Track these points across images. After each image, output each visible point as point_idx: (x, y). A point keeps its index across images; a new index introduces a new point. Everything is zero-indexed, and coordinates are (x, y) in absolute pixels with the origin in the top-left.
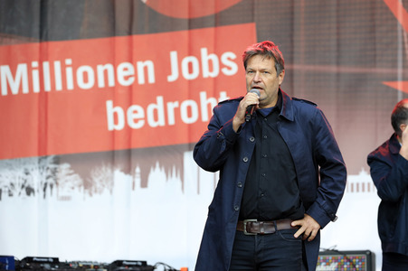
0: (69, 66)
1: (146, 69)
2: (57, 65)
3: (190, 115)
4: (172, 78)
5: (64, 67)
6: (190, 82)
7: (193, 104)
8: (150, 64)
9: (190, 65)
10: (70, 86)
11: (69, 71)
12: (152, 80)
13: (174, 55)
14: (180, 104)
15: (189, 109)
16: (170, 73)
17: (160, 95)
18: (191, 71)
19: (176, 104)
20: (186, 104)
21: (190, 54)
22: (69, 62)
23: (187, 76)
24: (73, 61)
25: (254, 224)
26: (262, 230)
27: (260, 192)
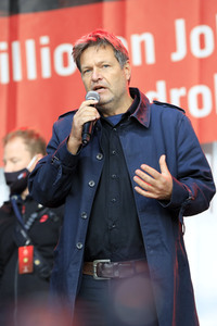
0: (45, 46)
1: (143, 44)
2: (30, 45)
3: (200, 105)
4: (178, 56)
5: (38, 47)
6: (202, 61)
7: (205, 90)
8: (148, 38)
9: (202, 38)
10: (46, 73)
11: (45, 53)
12: (151, 59)
13: (180, 25)
14: (187, 91)
15: (200, 97)
16: (174, 49)
17: (160, 79)
18: (202, 45)
19: (182, 91)
20: (195, 90)
21: (202, 22)
22: (45, 40)
23: (197, 52)
24: (51, 40)
25: (106, 265)
26: (117, 274)
27: (110, 224)
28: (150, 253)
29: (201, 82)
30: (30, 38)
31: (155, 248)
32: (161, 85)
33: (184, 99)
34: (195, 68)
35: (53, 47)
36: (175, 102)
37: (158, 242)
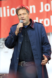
0: (8, 8)
1: (33, 8)
2: (4, 8)
3: (47, 23)
4: (41, 11)
5: (6, 9)
6: (47, 12)
7: (48, 20)
8: (34, 7)
9: (47, 6)
10: (8, 15)
11: (8, 10)
12: (35, 12)
13: (42, 3)
14: (44, 20)
15: (47, 21)
16: (40, 9)
17: (37, 17)
18: (47, 8)
19: (42, 20)
20: (46, 20)
21: (47, 3)
22: (8, 7)
23: (46, 10)
24: (9, 7)
25: (24, 63)
26: (27, 65)
27: (25, 53)
29: (47, 18)
30: (4, 6)
31: (37, 59)
32: (37, 18)
33: (43, 22)
34: (46, 14)
35: (10, 9)
36: (41, 22)
37: (37, 57)
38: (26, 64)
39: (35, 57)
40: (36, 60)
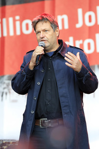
0: (17, 20)
1: (63, 20)
2: (11, 20)
3: (89, 48)
4: (79, 25)
5: (15, 21)
6: (90, 28)
7: (91, 41)
8: (65, 17)
9: (90, 17)
10: (18, 33)
11: (18, 23)
12: (66, 27)
13: (80, 11)
14: (83, 41)
15: (89, 44)
16: (77, 22)
17: (71, 36)
18: (90, 21)
19: (81, 42)
20: (87, 41)
21: (90, 10)
22: (17, 18)
23: (88, 24)
24: (20, 17)
25: (45, 121)
26: (50, 125)
27: (47, 102)
28: (64, 115)
29: (89, 37)
30: (10, 16)
32: (71, 39)
33: (82, 45)
34: (87, 31)
35: (21, 21)
36: (78, 46)
37: (68, 111)
38: (49, 122)
39: (64, 110)
40: (65, 115)
